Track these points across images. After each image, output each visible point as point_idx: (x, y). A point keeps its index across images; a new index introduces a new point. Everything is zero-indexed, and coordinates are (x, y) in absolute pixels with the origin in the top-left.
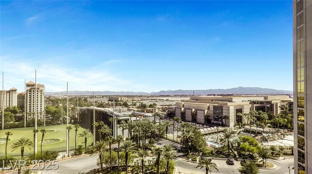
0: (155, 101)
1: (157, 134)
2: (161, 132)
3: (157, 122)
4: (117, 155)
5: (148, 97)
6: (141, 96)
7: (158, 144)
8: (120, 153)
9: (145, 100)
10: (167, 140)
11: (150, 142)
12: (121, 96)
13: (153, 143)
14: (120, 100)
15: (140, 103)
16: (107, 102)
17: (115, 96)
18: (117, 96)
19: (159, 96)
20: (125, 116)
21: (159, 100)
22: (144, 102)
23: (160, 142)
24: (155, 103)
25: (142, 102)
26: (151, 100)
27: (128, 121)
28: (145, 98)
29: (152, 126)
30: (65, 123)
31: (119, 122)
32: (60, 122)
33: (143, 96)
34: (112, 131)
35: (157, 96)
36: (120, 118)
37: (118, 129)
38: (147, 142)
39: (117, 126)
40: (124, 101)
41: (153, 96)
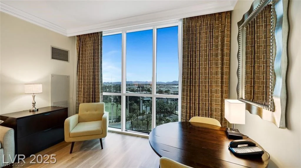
0: (169, 88)
1: (169, 111)
2: (172, 109)
3: (169, 102)
4: (142, 123)
5: (165, 85)
6: (160, 85)
7: (170, 118)
8: (143, 121)
9: (162, 87)
10: (176, 115)
11: (163, 116)
12: (146, 85)
13: (166, 116)
14: (145, 87)
15: (159, 90)
16: (136, 89)
17: (142, 84)
18: (143, 84)
19: (172, 85)
20: (148, 98)
21: (172, 87)
22: (162, 89)
23: (171, 116)
24: (169, 89)
25: (160, 89)
26: (167, 87)
27: (149, 101)
28: (162, 86)
29: (165, 105)
30: (111, 102)
31: (144, 101)
32: (107, 101)
33: (161, 85)
34: (140, 108)
35: (171, 85)
36: (145, 99)
37: (143, 106)
38: (162, 115)
39: (142, 105)
40: (148, 88)
41: (168, 85)
